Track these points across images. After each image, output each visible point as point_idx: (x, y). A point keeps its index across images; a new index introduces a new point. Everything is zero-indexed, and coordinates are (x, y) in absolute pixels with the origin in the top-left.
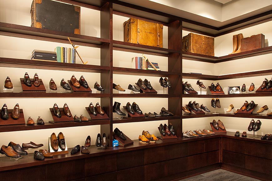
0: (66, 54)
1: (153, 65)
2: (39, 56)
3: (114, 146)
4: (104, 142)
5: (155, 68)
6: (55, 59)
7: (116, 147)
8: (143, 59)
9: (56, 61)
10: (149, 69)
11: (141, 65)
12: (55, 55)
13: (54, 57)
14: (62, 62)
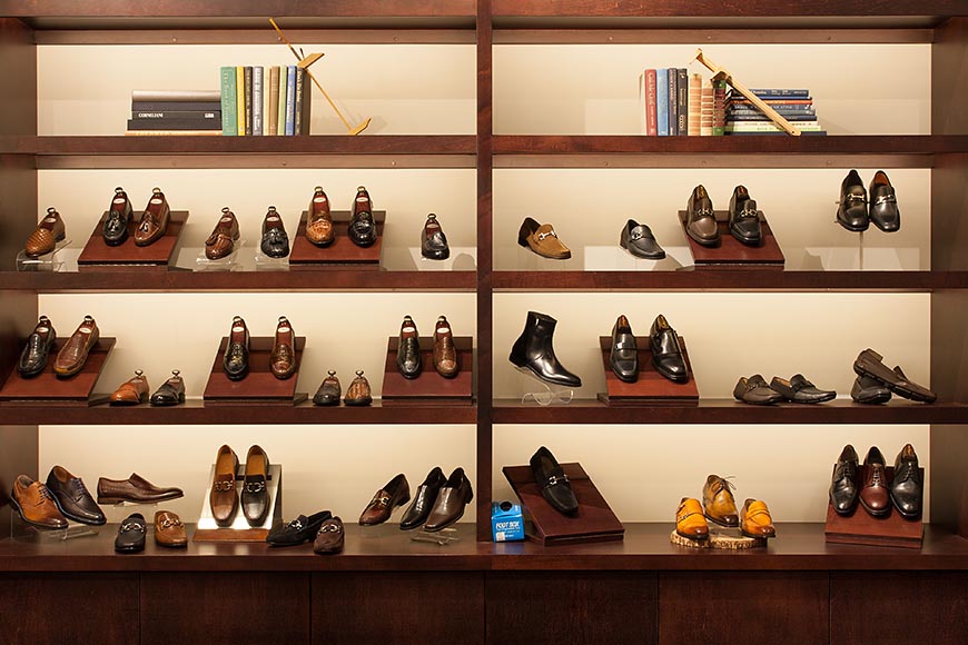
0: (256, 95)
1: (762, 105)
2: (150, 115)
3: (500, 536)
4: (438, 511)
5: (783, 121)
6: (216, 124)
7: (507, 541)
8: (690, 76)
9: (217, 133)
10: (740, 127)
11: (679, 110)
12: (214, 104)
13: (212, 116)
14: (241, 133)
